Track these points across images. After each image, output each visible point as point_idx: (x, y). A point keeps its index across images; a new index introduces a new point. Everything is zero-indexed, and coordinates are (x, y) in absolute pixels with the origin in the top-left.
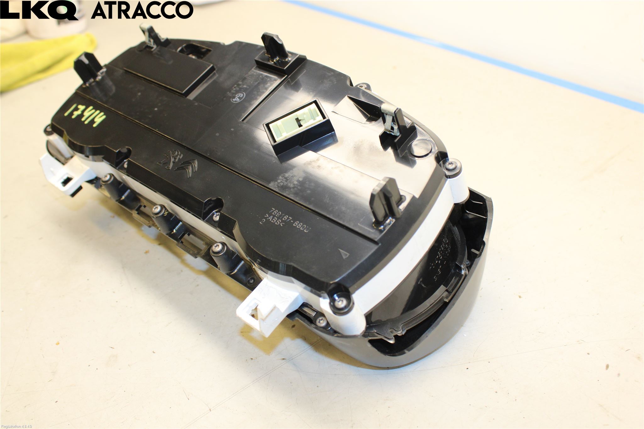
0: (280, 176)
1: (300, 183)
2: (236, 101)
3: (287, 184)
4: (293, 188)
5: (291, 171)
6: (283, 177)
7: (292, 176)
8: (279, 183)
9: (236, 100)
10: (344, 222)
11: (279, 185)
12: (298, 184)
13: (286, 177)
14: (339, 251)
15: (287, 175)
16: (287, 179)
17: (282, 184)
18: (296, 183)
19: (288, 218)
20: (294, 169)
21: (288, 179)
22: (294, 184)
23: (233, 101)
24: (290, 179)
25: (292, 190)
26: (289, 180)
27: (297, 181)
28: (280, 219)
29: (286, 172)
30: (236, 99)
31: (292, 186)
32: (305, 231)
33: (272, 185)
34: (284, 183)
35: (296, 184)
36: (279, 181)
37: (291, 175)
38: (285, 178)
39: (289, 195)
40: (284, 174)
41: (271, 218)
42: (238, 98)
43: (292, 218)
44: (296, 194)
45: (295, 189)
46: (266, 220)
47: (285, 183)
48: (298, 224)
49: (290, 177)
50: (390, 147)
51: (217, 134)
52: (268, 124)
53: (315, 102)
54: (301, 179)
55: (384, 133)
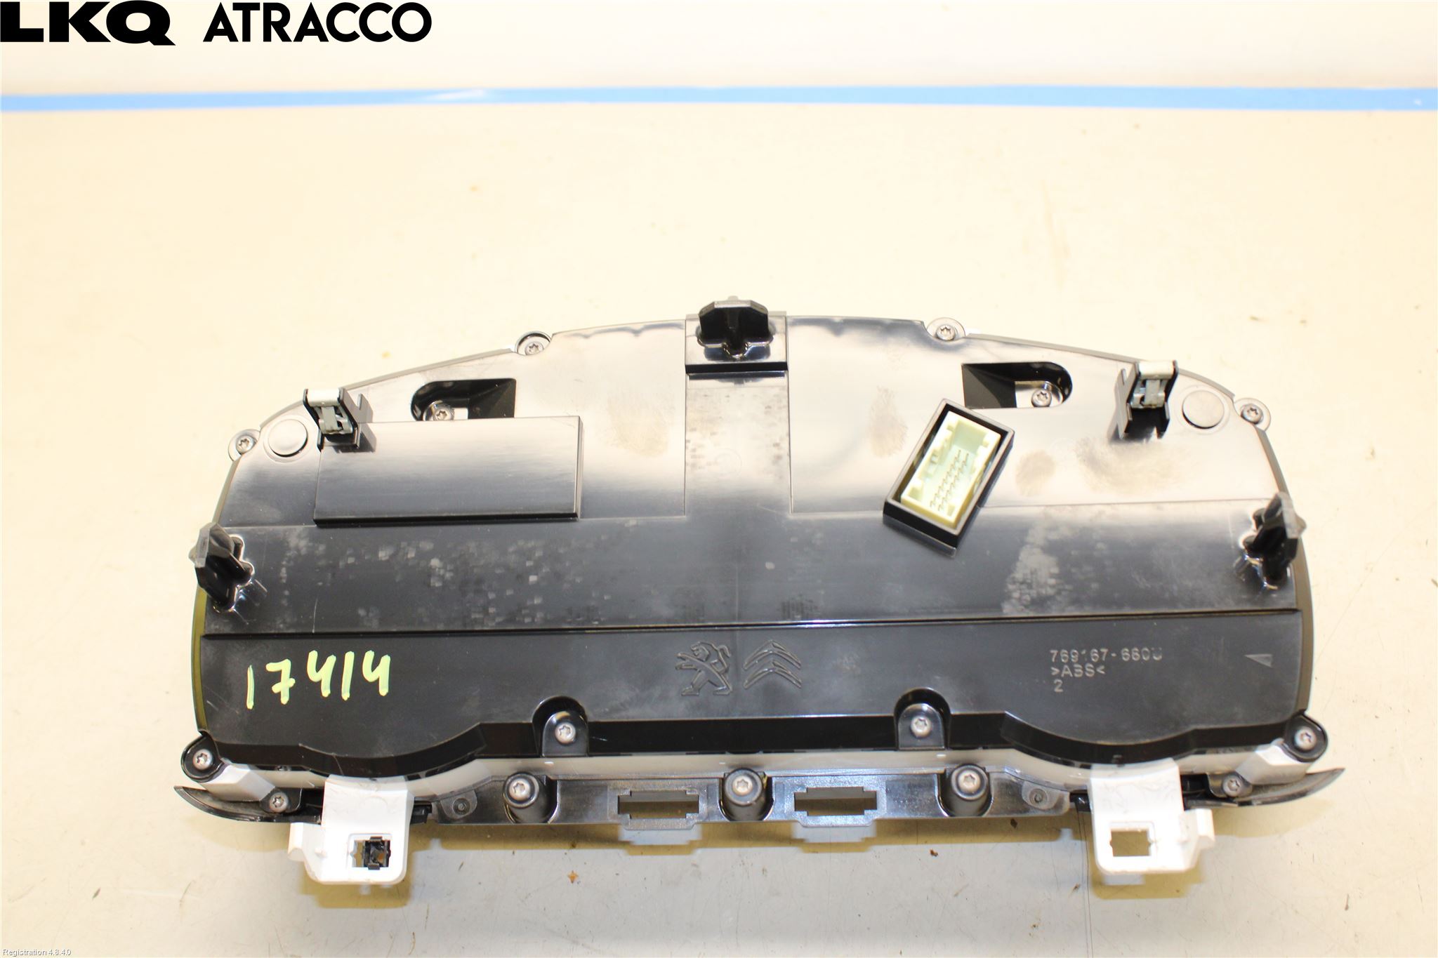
0: (1008, 584)
1: (1060, 578)
3: (1038, 593)
4: (1059, 593)
5: (1018, 564)
6: (1014, 583)
7: (1032, 573)
8: (1020, 599)
10: (1213, 606)
11: (1025, 602)
12: (1060, 581)
13: (1021, 580)
14: (1249, 659)
15: (1019, 575)
16: (1028, 583)
17: (1028, 598)
18: (1052, 581)
19: (1100, 654)
20: (1020, 558)
21: (1029, 581)
22: (1052, 587)
24: (1034, 580)
25: (1059, 598)
26: (1035, 583)
28: (1087, 662)
29: (1010, 572)
31: (1051, 592)
32: (1155, 658)
33: (1009, 610)
34: (1029, 594)
35: (1057, 583)
36: (1016, 595)
37: (1028, 571)
38: (1022, 583)
39: (1063, 610)
40: (1011, 576)
41: (1067, 671)
43: (1109, 649)
44: (1075, 602)
45: (1063, 593)
46: (1061, 679)
47: (1034, 593)
48: (1130, 653)
49: (1029, 577)
50: (1155, 431)
51: (770, 566)
52: (897, 496)
53: (948, 408)
54: (1055, 570)
55: (1134, 411)
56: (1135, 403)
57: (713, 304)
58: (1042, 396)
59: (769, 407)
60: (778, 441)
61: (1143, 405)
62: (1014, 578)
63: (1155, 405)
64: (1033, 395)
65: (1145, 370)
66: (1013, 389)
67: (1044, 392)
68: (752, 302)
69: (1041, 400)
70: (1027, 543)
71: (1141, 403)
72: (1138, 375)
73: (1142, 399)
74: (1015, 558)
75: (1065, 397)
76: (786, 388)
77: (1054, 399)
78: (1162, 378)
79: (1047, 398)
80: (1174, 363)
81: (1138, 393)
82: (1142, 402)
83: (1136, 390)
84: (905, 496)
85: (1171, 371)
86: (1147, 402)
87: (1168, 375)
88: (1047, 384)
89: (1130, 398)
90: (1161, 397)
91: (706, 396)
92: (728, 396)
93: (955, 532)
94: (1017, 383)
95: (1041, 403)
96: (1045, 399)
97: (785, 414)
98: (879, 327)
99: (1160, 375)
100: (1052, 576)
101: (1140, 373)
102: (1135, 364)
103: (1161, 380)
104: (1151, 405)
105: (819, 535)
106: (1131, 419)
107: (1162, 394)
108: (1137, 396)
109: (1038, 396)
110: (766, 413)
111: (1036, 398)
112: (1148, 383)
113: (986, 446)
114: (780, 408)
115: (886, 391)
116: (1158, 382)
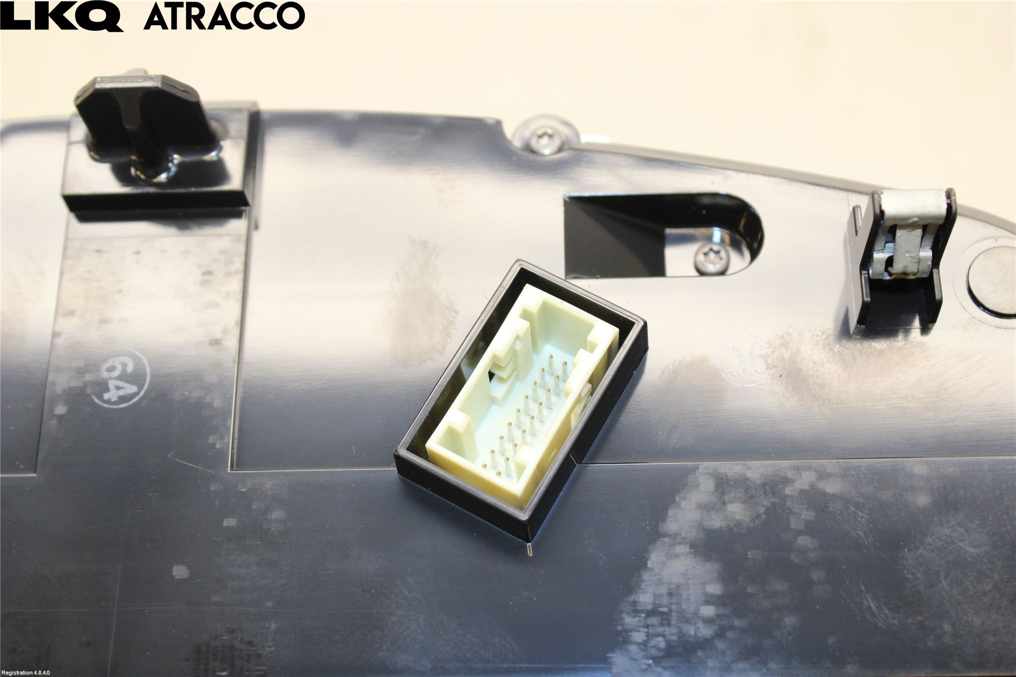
0: (624, 616)
1: (724, 605)
2: (123, 399)
5: (646, 576)
6: (636, 612)
7: (670, 594)
9: (121, 393)
12: (722, 611)
13: (650, 607)
15: (645, 599)
16: (663, 613)
18: (708, 611)
20: (649, 564)
21: (664, 610)
22: (709, 621)
23: (108, 402)
24: (674, 607)
26: (674, 614)
27: (707, 603)
29: (629, 590)
30: (118, 388)
35: (718, 616)
37: (664, 590)
38: (651, 613)
40: (631, 599)
42: (119, 378)
49: (665, 601)
50: (917, 323)
51: (180, 572)
52: (418, 446)
53: (525, 278)
54: (715, 589)
55: (874, 285)
56: (877, 268)
57: (94, 81)
58: (712, 255)
59: (209, 273)
60: (218, 335)
61: (890, 274)
62: (635, 603)
63: (914, 274)
64: (696, 254)
65: (892, 207)
66: (661, 242)
67: (715, 248)
68: (165, 79)
69: (713, 263)
70: (665, 535)
71: (886, 270)
72: (879, 217)
73: (890, 262)
74: (641, 564)
75: (754, 254)
76: (244, 238)
77: (734, 256)
78: (925, 223)
79: (721, 259)
80: (949, 194)
81: (882, 251)
82: (890, 269)
83: (878, 245)
84: (433, 444)
85: (943, 210)
86: (897, 268)
87: (936, 218)
88: (717, 233)
89: (866, 261)
90: (926, 259)
91: (98, 251)
92: (138, 253)
93: (524, 516)
94: (669, 231)
95: (711, 268)
96: (718, 260)
97: (236, 285)
98: (421, 130)
99: (921, 218)
100: (709, 600)
101: (882, 212)
102: (874, 196)
103: (925, 228)
104: (905, 274)
105: (277, 514)
106: (868, 299)
107: (927, 253)
108: (880, 256)
109: (706, 254)
110: (204, 283)
111: (701, 258)
112: (899, 233)
113: (592, 348)
114: (228, 274)
115: (425, 244)
116: (919, 232)
